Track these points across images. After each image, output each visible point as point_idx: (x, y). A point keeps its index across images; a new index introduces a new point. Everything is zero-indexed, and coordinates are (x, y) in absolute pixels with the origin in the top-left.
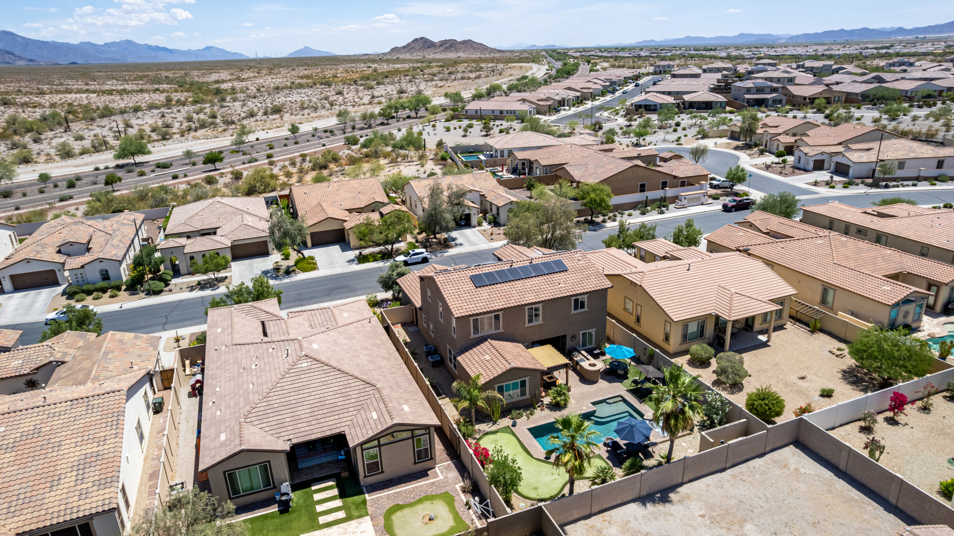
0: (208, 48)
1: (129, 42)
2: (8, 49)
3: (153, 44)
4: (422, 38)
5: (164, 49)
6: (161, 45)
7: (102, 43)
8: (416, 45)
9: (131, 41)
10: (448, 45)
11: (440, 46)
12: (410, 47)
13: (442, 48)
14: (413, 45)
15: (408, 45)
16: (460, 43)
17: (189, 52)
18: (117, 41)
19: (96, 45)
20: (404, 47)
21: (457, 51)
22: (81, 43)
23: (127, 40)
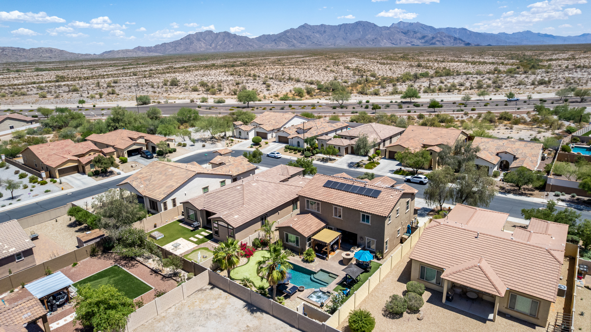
0: (584, 35)
1: (528, 32)
2: (461, 38)
6: (549, 34)
7: (511, 33)
9: (530, 31)
17: (569, 38)
18: (521, 31)
19: (507, 34)
22: (500, 33)
23: (528, 31)
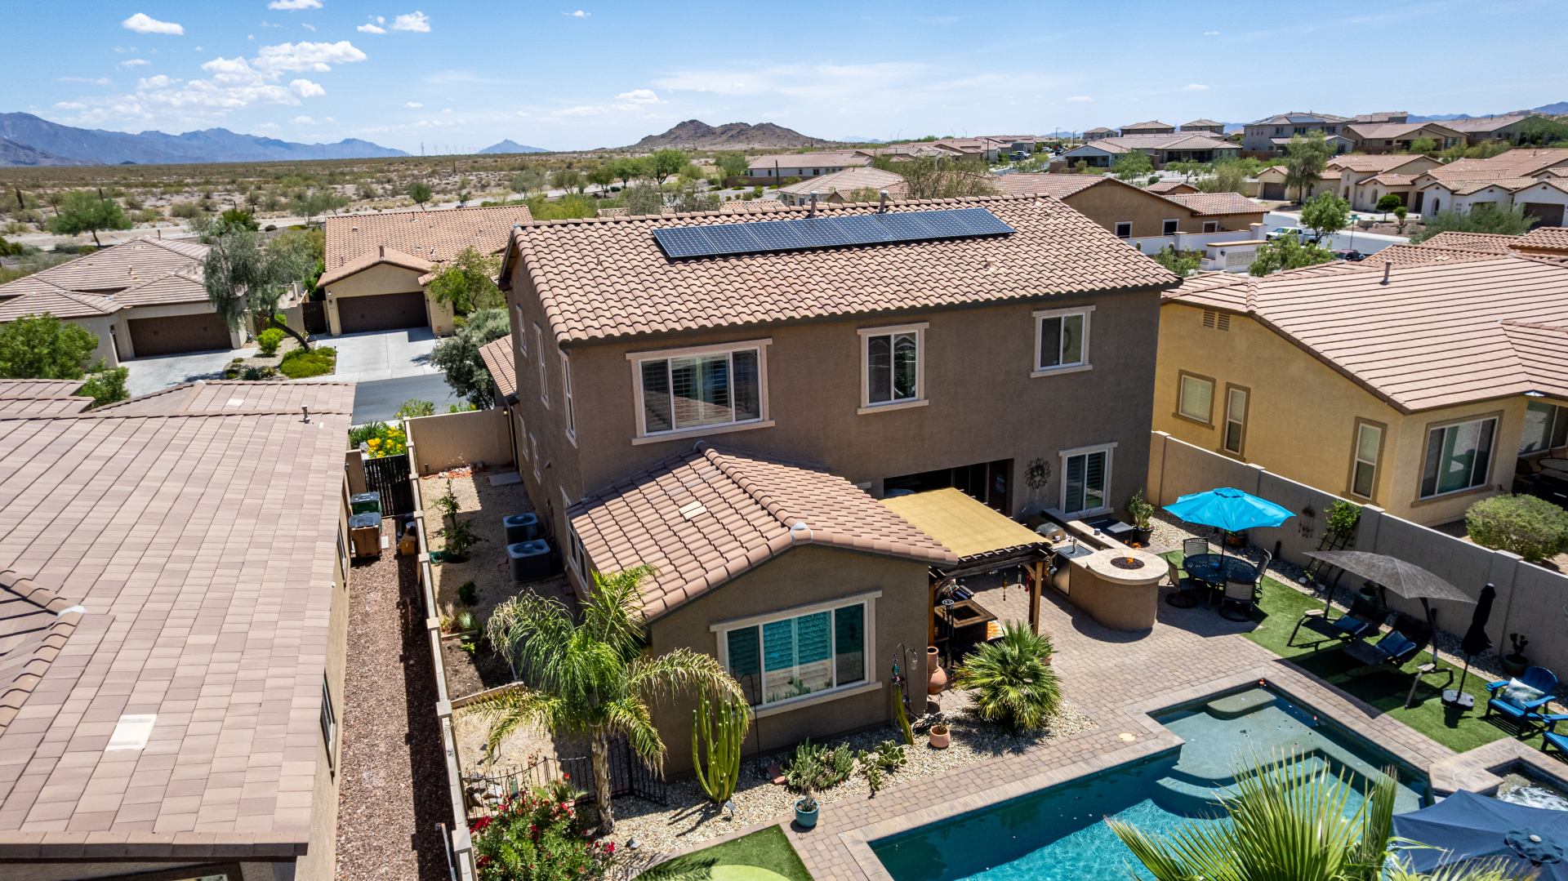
0: (348, 142)
1: (221, 132)
2: (24, 142)
3: (260, 134)
4: (692, 122)
5: (278, 143)
6: (272, 137)
7: (178, 134)
8: (682, 133)
9: (224, 130)
10: (734, 132)
11: (723, 133)
12: (673, 136)
13: (724, 137)
14: (679, 132)
15: (670, 132)
16: (754, 127)
17: (321, 147)
18: (203, 130)
19: (169, 136)
20: (663, 136)
21: (749, 140)
22: (145, 133)
23: (219, 129)
